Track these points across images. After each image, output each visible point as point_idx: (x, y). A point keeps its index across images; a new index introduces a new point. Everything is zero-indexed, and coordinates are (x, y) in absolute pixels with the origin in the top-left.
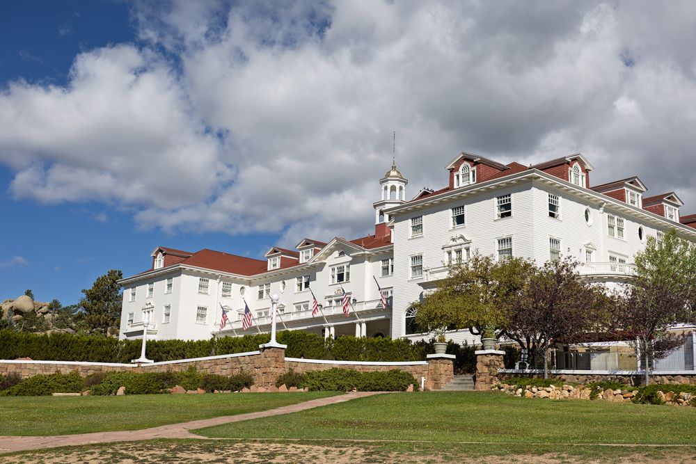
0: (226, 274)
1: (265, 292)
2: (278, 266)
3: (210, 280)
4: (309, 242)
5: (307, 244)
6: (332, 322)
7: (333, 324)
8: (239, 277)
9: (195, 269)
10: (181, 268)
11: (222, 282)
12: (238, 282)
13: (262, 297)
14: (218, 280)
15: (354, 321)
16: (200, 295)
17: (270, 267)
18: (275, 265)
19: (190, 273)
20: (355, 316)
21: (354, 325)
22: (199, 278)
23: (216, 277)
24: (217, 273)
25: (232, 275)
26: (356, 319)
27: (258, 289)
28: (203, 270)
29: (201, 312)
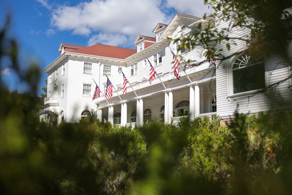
0: (105, 58)
1: (134, 70)
2: (143, 49)
3: (93, 64)
4: (161, 25)
5: (161, 27)
6: (170, 87)
7: (170, 89)
8: (116, 60)
9: (79, 55)
10: (68, 56)
11: (103, 65)
12: (116, 64)
13: (133, 74)
14: (99, 64)
15: (188, 85)
16: (85, 75)
17: (139, 50)
18: (141, 49)
19: (75, 59)
20: (188, 80)
21: (188, 88)
22: (83, 62)
23: (97, 62)
24: (98, 58)
25: (111, 59)
26: (189, 82)
27: (130, 68)
28: (86, 56)
29: (86, 87)
